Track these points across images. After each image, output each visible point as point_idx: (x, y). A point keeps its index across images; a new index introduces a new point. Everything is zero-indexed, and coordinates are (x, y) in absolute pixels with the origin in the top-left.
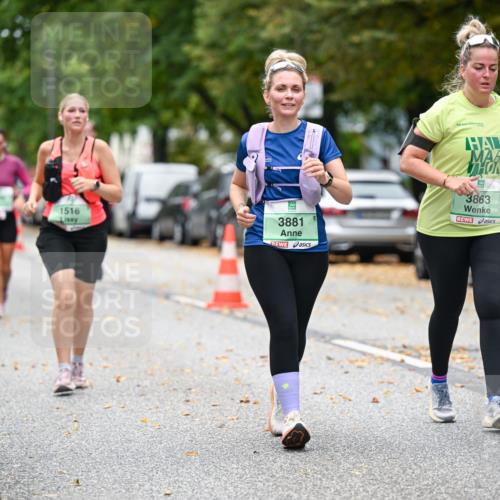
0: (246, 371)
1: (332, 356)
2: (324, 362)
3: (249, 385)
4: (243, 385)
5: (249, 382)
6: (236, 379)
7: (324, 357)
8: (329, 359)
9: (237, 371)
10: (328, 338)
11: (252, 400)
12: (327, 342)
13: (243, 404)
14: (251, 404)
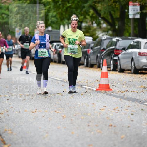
0: (111, 114)
1: (144, 109)
2: (140, 111)
3: (112, 120)
4: (110, 120)
5: (112, 118)
6: (107, 118)
7: (141, 109)
9: (108, 114)
10: (142, 102)
11: (113, 125)
12: (142, 103)
13: (110, 127)
14: (113, 127)
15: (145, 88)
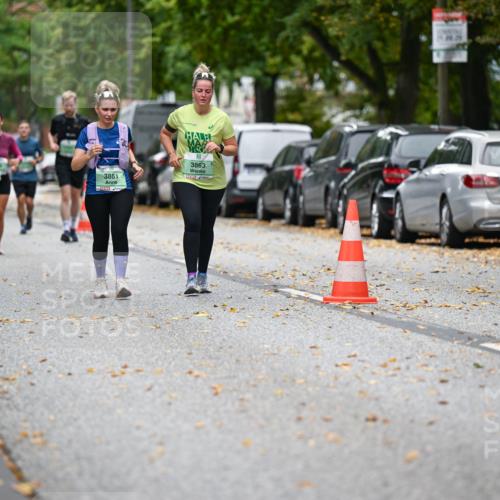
0: (373, 382)
1: (480, 363)
2: (471, 371)
3: (377, 399)
4: (370, 399)
5: (377, 395)
6: (361, 392)
7: (471, 364)
8: (477, 366)
9: (362, 382)
10: (475, 340)
11: (380, 416)
12: (475, 345)
13: (371, 424)
14: (378, 423)
15: (485, 294)
